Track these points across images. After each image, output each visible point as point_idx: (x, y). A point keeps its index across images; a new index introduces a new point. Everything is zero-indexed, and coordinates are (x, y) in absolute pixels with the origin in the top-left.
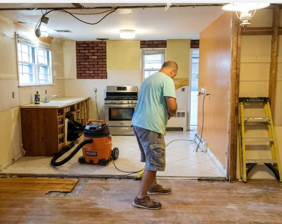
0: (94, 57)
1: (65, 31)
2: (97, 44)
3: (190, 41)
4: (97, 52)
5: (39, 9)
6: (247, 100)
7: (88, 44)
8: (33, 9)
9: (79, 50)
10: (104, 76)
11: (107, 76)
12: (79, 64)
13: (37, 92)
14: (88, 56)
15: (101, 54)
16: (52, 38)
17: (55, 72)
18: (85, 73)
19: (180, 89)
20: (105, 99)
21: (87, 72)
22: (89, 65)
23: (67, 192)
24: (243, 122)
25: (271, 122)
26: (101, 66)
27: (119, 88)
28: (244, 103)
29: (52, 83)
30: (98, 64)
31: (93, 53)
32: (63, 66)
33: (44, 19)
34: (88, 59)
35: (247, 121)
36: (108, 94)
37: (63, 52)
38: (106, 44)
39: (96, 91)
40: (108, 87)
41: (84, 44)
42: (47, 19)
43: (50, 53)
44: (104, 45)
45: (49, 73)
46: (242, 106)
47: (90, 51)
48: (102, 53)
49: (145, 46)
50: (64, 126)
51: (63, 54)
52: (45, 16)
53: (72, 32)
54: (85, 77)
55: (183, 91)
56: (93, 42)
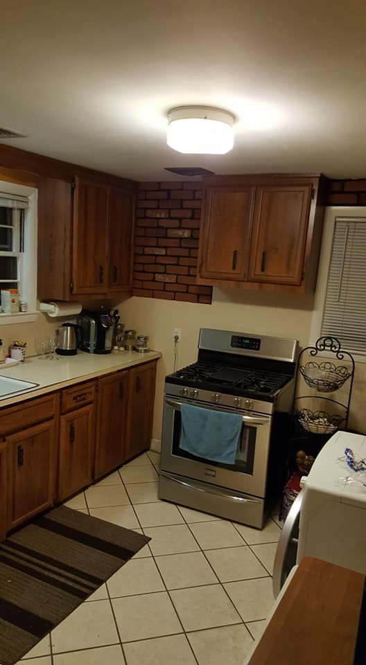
0: (180, 233)
2: (194, 192)
4: (192, 218)
9: (145, 210)
10: (203, 295)
11: (211, 295)
12: (141, 252)
14: (167, 228)
18: (154, 280)
21: (159, 277)
22: (166, 255)
30: (189, 256)
31: (180, 219)
34: (166, 237)
41: (160, 190)
47: (174, 214)
49: (344, 198)
54: (153, 294)
56: (182, 186)
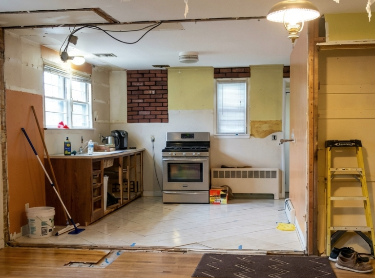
0: (150, 92)
1: (107, 55)
2: (155, 74)
3: (283, 67)
4: (156, 85)
5: (66, 25)
6: (336, 144)
7: (143, 74)
8: (58, 26)
9: (131, 82)
10: (164, 119)
11: (168, 118)
12: (130, 102)
13: (67, 138)
14: (143, 90)
15: (160, 87)
16: (94, 66)
17: (95, 113)
18: (138, 114)
19: (270, 136)
20: (163, 151)
21: (141, 113)
22: (144, 102)
23: (92, 264)
24: (329, 174)
25: (363, 174)
26: (161, 104)
27: (184, 135)
28: (332, 148)
29: (91, 127)
30: (156, 102)
31: (150, 86)
32: (109, 105)
33: (72, 39)
34: (143, 94)
35: (335, 174)
36: (169, 144)
37: (109, 85)
38: (167, 73)
39: (153, 141)
40: (169, 134)
41: (138, 73)
42: (76, 38)
43: (90, 85)
44: (165, 75)
45: (87, 114)
46: (329, 153)
47: (146, 84)
48: (162, 86)
49: (220, 75)
50: (102, 185)
51: (109, 88)
52: (73, 35)
53: (116, 56)
54: (138, 121)
55: (274, 139)
56: (149, 72)
